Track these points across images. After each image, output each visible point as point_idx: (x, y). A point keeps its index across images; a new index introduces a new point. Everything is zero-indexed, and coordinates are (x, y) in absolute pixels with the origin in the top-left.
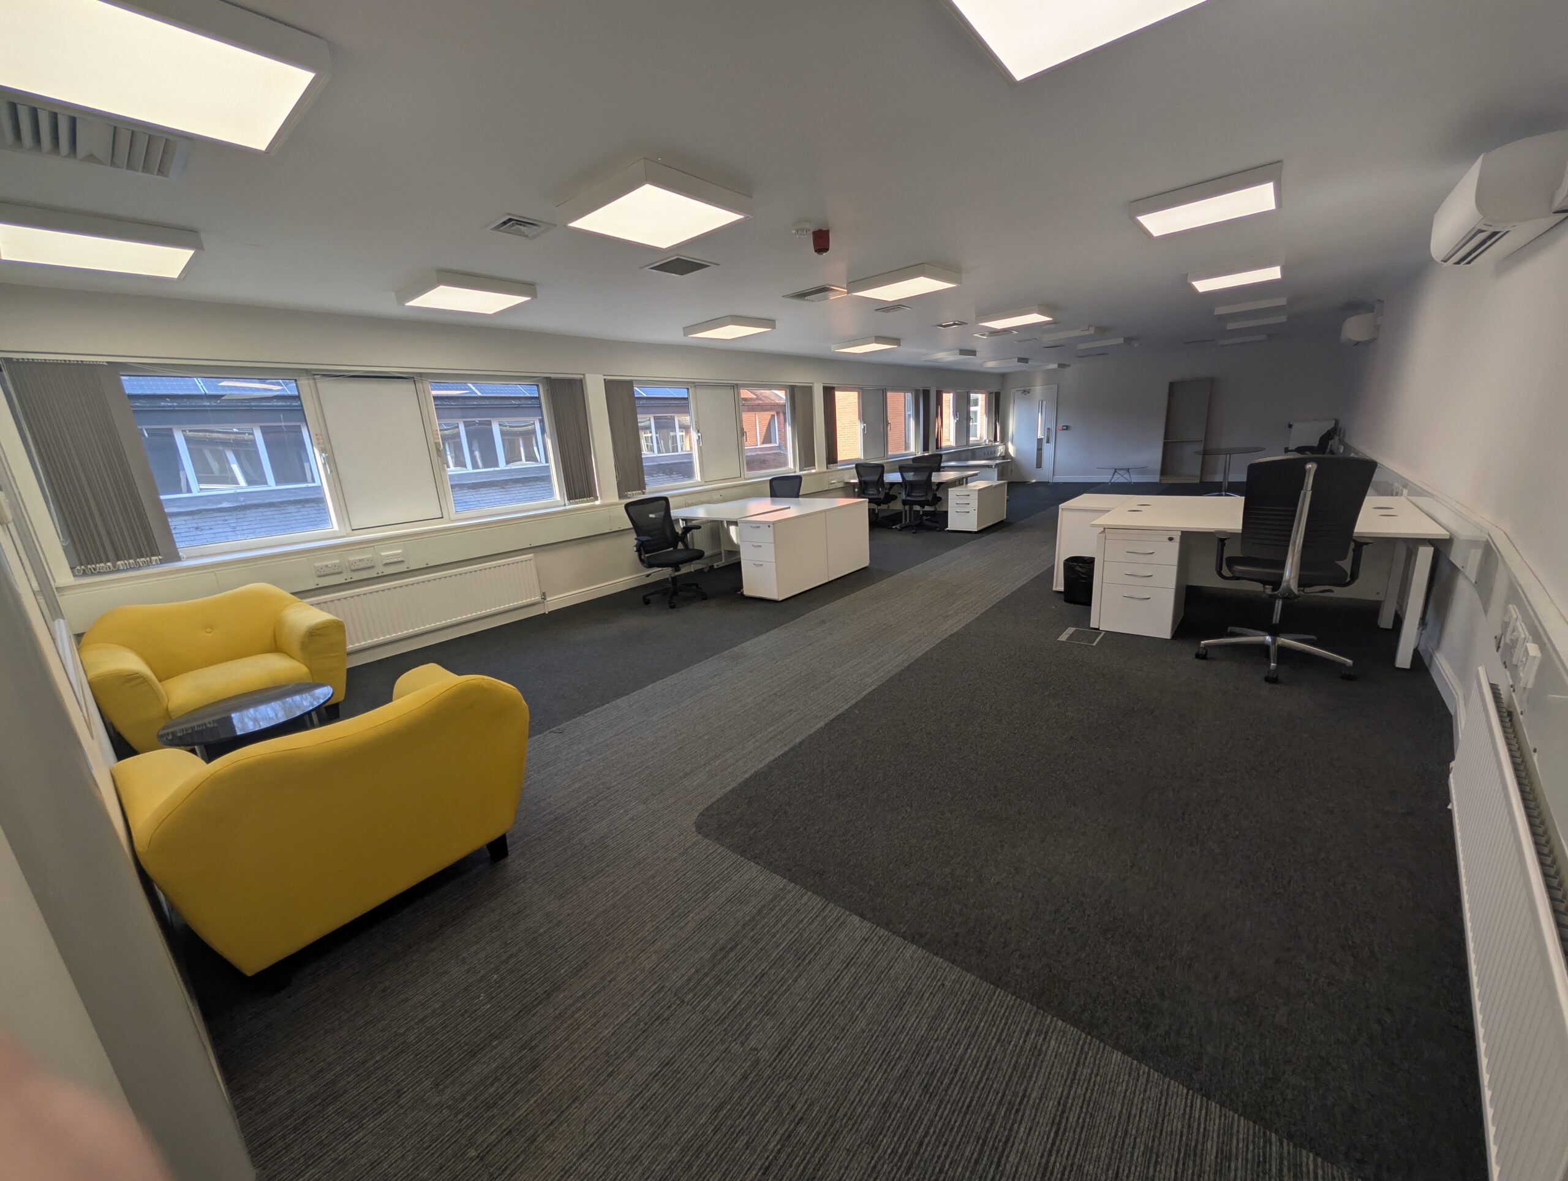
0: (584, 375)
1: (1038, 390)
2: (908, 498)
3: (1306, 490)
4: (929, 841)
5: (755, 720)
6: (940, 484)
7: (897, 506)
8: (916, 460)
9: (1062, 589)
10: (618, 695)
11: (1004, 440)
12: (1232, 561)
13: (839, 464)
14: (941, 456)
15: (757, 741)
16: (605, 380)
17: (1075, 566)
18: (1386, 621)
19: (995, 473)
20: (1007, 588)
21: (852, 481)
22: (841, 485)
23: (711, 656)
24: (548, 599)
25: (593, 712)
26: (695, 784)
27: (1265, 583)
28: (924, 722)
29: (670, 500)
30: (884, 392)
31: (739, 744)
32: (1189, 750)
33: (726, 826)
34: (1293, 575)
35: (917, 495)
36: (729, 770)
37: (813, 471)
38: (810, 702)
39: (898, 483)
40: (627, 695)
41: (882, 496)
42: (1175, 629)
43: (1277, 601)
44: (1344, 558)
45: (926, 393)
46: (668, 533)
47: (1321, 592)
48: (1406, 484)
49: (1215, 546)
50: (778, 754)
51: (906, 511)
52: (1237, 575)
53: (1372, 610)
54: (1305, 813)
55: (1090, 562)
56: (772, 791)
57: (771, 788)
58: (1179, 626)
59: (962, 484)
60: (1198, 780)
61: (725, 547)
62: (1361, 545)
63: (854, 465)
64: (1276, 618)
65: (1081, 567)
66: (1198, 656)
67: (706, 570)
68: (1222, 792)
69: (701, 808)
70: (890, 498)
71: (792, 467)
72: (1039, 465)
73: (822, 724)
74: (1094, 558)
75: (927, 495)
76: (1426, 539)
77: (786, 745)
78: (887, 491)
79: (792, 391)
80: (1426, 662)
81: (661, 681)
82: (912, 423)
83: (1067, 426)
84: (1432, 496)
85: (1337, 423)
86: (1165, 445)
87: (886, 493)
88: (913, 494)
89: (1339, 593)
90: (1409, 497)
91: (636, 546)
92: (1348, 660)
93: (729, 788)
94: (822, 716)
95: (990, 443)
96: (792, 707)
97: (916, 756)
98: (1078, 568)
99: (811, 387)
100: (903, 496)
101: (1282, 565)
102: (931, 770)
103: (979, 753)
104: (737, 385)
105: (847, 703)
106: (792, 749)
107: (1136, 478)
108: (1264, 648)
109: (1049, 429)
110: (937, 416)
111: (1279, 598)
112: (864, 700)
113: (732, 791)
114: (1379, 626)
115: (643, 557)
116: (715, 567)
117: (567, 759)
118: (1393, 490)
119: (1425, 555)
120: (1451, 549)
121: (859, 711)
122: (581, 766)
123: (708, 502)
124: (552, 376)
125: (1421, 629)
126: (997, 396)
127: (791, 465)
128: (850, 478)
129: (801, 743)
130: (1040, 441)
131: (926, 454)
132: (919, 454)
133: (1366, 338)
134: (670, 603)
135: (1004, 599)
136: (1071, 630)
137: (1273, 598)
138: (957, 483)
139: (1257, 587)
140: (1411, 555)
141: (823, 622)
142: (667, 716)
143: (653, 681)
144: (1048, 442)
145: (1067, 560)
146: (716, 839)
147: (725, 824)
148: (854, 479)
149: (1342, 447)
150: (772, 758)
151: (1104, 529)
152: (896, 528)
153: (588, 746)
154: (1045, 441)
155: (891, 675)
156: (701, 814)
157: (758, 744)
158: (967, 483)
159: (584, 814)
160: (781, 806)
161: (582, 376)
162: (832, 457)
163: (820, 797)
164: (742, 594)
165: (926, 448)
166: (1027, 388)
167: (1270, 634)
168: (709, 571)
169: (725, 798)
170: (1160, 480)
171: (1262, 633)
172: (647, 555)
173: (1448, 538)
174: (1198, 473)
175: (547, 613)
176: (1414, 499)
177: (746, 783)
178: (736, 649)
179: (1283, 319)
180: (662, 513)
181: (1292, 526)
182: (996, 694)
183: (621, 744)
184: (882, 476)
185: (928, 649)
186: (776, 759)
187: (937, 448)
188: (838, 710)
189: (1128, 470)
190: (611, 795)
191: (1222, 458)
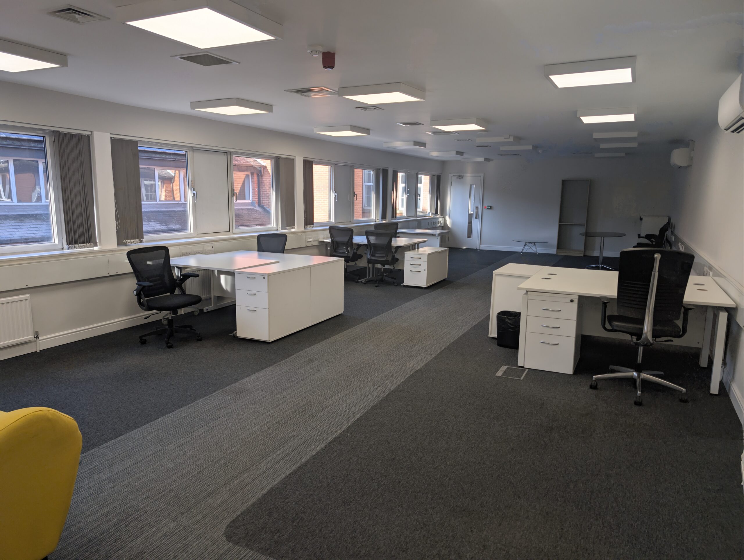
0: (92, 132)
1: (469, 177)
2: (372, 258)
3: (655, 271)
4: (418, 532)
5: (264, 445)
6: (398, 248)
7: (362, 263)
8: (377, 226)
9: (495, 335)
10: (129, 428)
11: (443, 214)
12: (612, 318)
13: (314, 225)
14: (397, 224)
15: (268, 463)
16: (111, 138)
17: (506, 318)
18: (703, 363)
19: (438, 241)
20: (455, 334)
21: (325, 241)
22: (316, 243)
23: (216, 391)
24: (40, 338)
25: (108, 444)
26: (219, 501)
27: (632, 334)
28: (404, 441)
29: (170, 249)
30: (352, 168)
31: (253, 466)
32: (591, 454)
33: (252, 534)
34: (649, 330)
35: (379, 256)
36: (247, 488)
37: (293, 230)
38: (309, 429)
39: (364, 245)
40: (139, 427)
41: (351, 255)
42: (575, 367)
43: (640, 347)
44: (678, 318)
45: (385, 172)
46: (167, 279)
47: (666, 341)
48: (711, 268)
49: (601, 306)
50: (288, 472)
51: (369, 268)
52: (615, 328)
53: (696, 354)
54: (663, 494)
55: (517, 315)
56: (288, 502)
57: (287, 501)
58: (577, 365)
59: (415, 249)
60: (598, 474)
61: (214, 293)
62: (688, 309)
63: (328, 227)
64: (640, 359)
65: (509, 319)
66: (591, 387)
67: (196, 313)
68: (612, 482)
69: (228, 521)
70: (356, 257)
71: (275, 226)
72: (469, 235)
73: (322, 446)
74: (520, 313)
75: (388, 256)
76: (723, 307)
77: (294, 464)
78: (355, 251)
79: (277, 161)
80: (727, 389)
81: (170, 414)
82: (373, 196)
83: (490, 206)
84: (724, 277)
85: (669, 220)
86: (560, 226)
87: (354, 253)
88: (377, 255)
89: (677, 342)
90: (713, 277)
91: (136, 290)
92: (683, 389)
93: (250, 503)
94: (321, 440)
95: (433, 215)
96: (295, 433)
97: (401, 468)
98: (507, 320)
99: (293, 160)
100: (369, 256)
101: (642, 322)
102: (414, 478)
103: (448, 463)
104: (230, 152)
105: (340, 428)
106: (299, 468)
107: (540, 250)
108: (632, 380)
109: (477, 207)
110: (393, 189)
111: (641, 345)
112: (353, 425)
113: (253, 505)
114: (699, 365)
115: (142, 300)
116: (205, 311)
117: (90, 488)
118: (704, 271)
119: (723, 317)
120: (737, 313)
121: (351, 434)
122: (106, 493)
123: (202, 253)
124: (61, 130)
125: (723, 367)
126: (439, 178)
127: (274, 224)
128: (324, 238)
129: (307, 463)
130: (470, 216)
131: (384, 222)
132: (379, 221)
133: (685, 165)
134: (167, 343)
135: (453, 343)
136: (504, 368)
137: (638, 345)
138: (411, 248)
139: (627, 337)
140: (716, 318)
141: (311, 361)
142: (182, 444)
143: (163, 415)
144: (476, 218)
145: (499, 314)
146: (246, 545)
147: (251, 533)
148: (327, 238)
149: (674, 237)
150: (283, 476)
151: (527, 291)
152: (362, 282)
153: (109, 475)
154: (474, 216)
155: (373, 404)
156: (229, 526)
157: (269, 465)
158: (418, 248)
159: (118, 534)
160: (297, 514)
161: (90, 133)
162: (309, 220)
163: (329, 505)
164: (235, 337)
165: (384, 217)
166: (461, 174)
167: (636, 371)
168: (199, 315)
169: (248, 511)
170: (557, 253)
171: (631, 370)
172: (146, 299)
173: (735, 307)
174: (583, 249)
175: (38, 351)
176: (716, 279)
177: (264, 497)
178: (237, 385)
179: (635, 145)
180: (162, 261)
181: (647, 295)
182: (455, 417)
183: (141, 471)
184: (351, 238)
185: (399, 383)
186: (287, 477)
187: (393, 217)
188: (333, 434)
189: (535, 243)
190: (140, 516)
191: (598, 240)
